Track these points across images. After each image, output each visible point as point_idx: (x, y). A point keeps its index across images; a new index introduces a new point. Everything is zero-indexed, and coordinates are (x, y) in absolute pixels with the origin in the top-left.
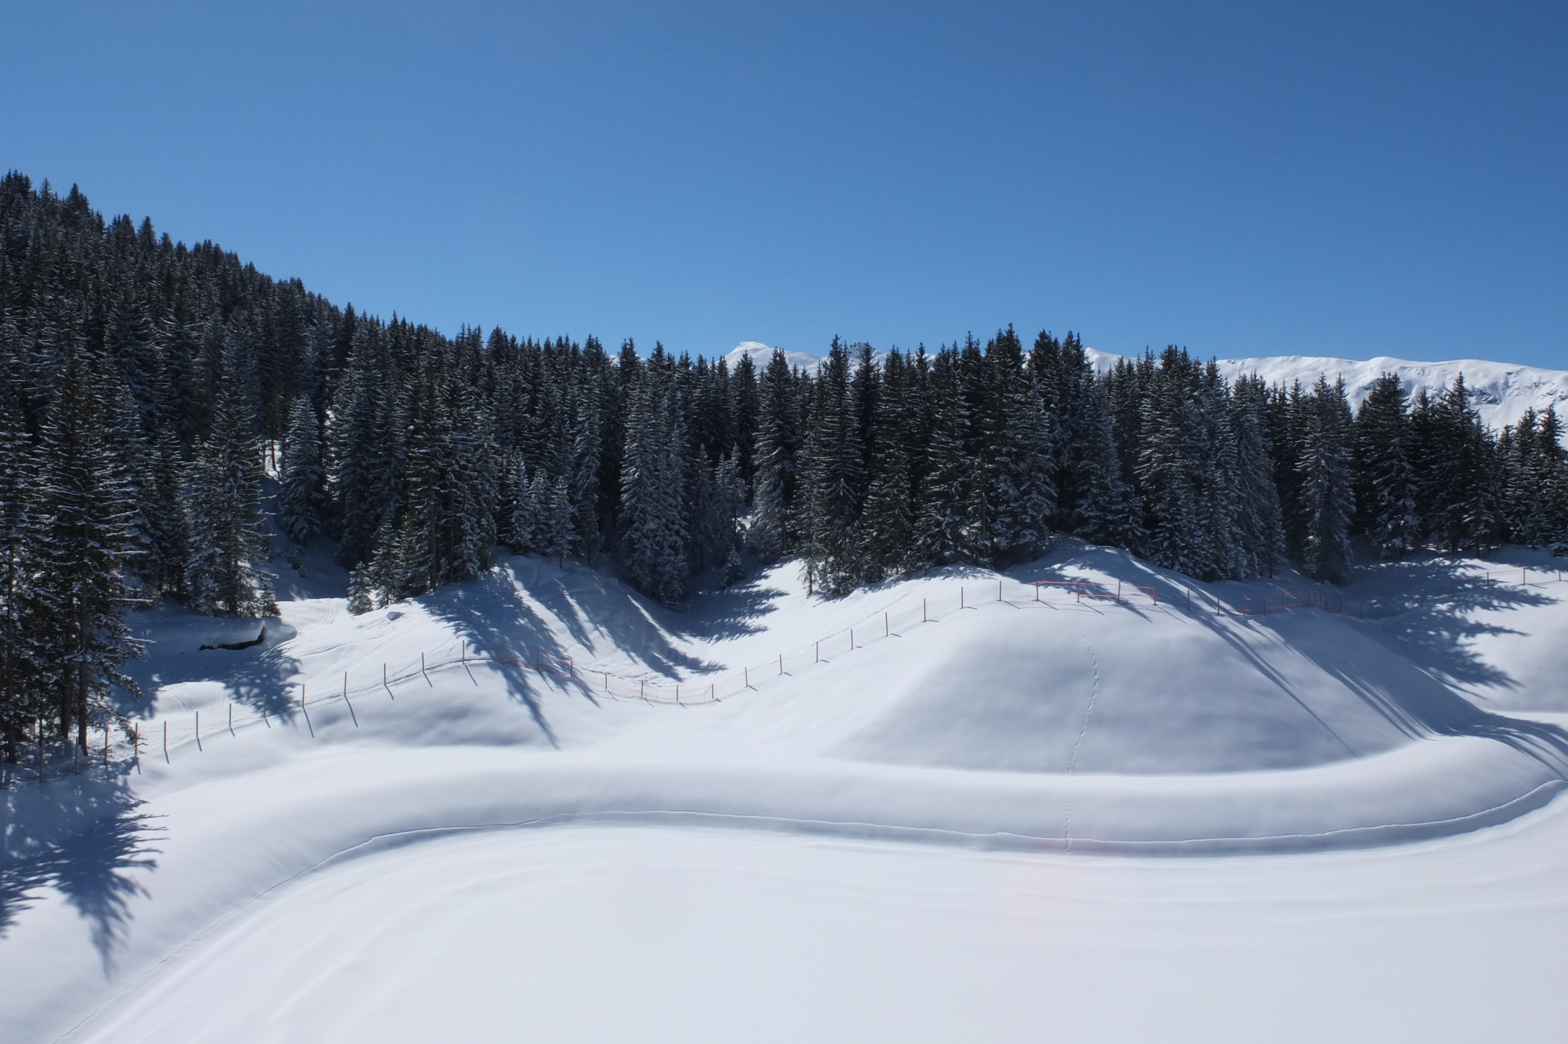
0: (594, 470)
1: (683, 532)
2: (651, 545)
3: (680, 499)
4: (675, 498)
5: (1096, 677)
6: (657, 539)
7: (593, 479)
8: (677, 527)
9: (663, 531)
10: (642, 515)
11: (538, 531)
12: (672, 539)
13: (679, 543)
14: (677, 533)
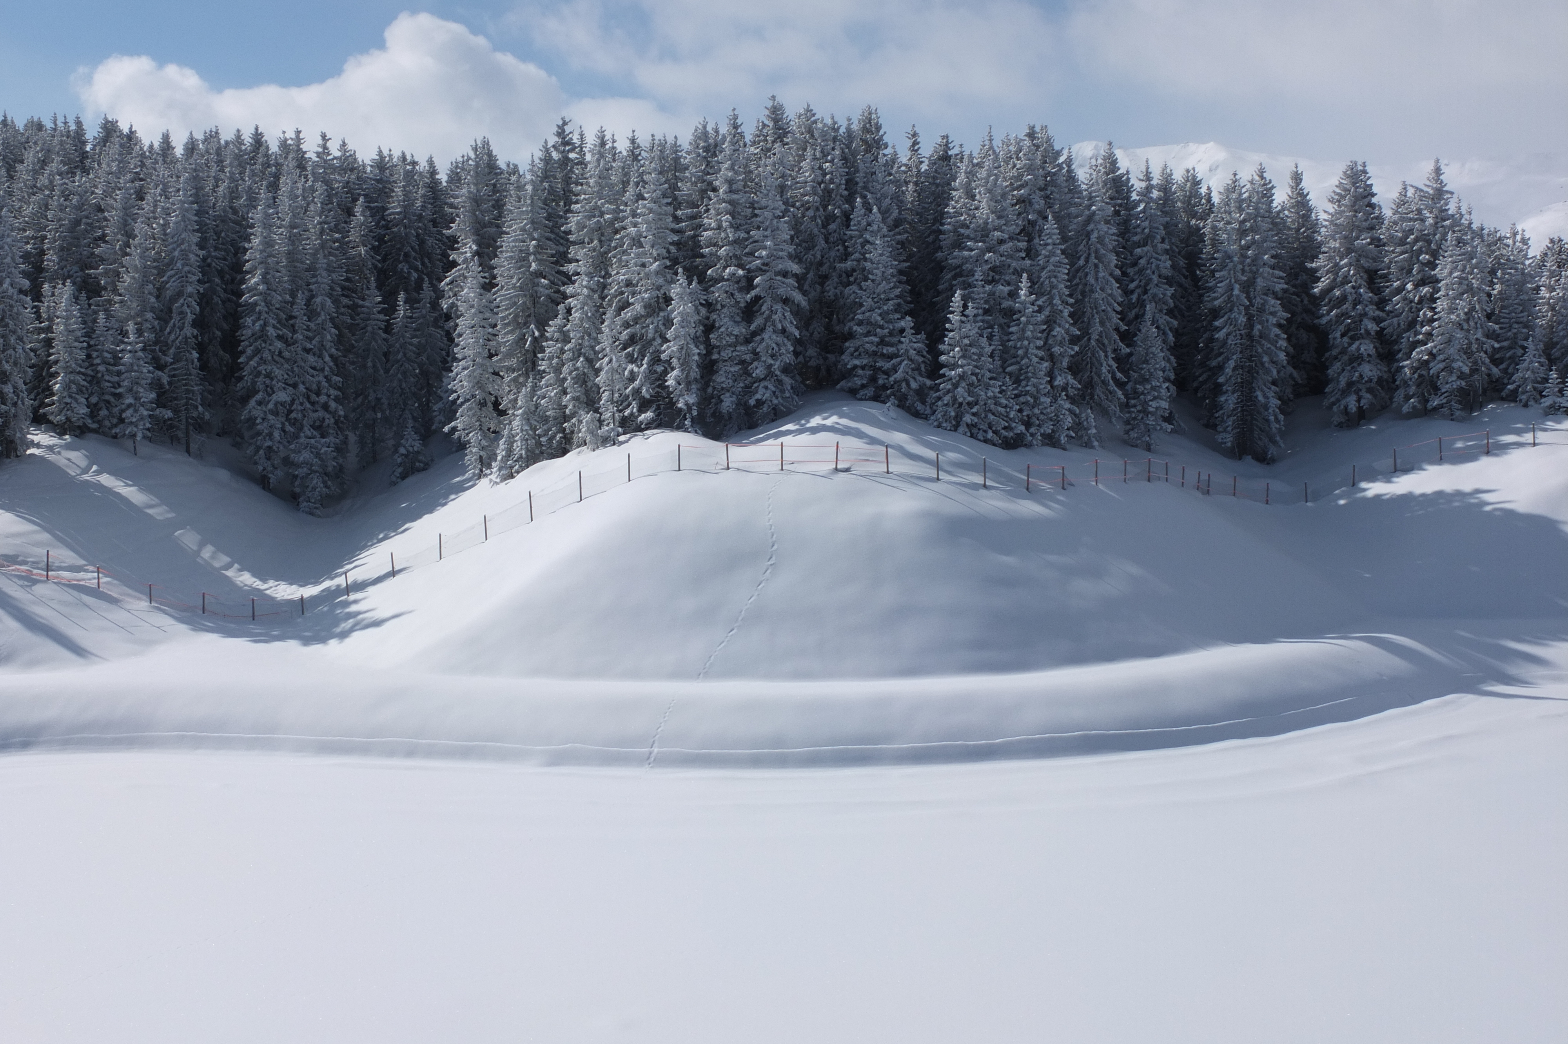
0: (190, 317)
1: (333, 405)
2: (283, 424)
3: (327, 358)
4: (320, 356)
5: (770, 563)
6: (293, 415)
7: (189, 331)
8: (323, 399)
9: (301, 404)
10: (268, 381)
11: (102, 404)
12: (316, 415)
13: (327, 421)
14: (325, 407)
